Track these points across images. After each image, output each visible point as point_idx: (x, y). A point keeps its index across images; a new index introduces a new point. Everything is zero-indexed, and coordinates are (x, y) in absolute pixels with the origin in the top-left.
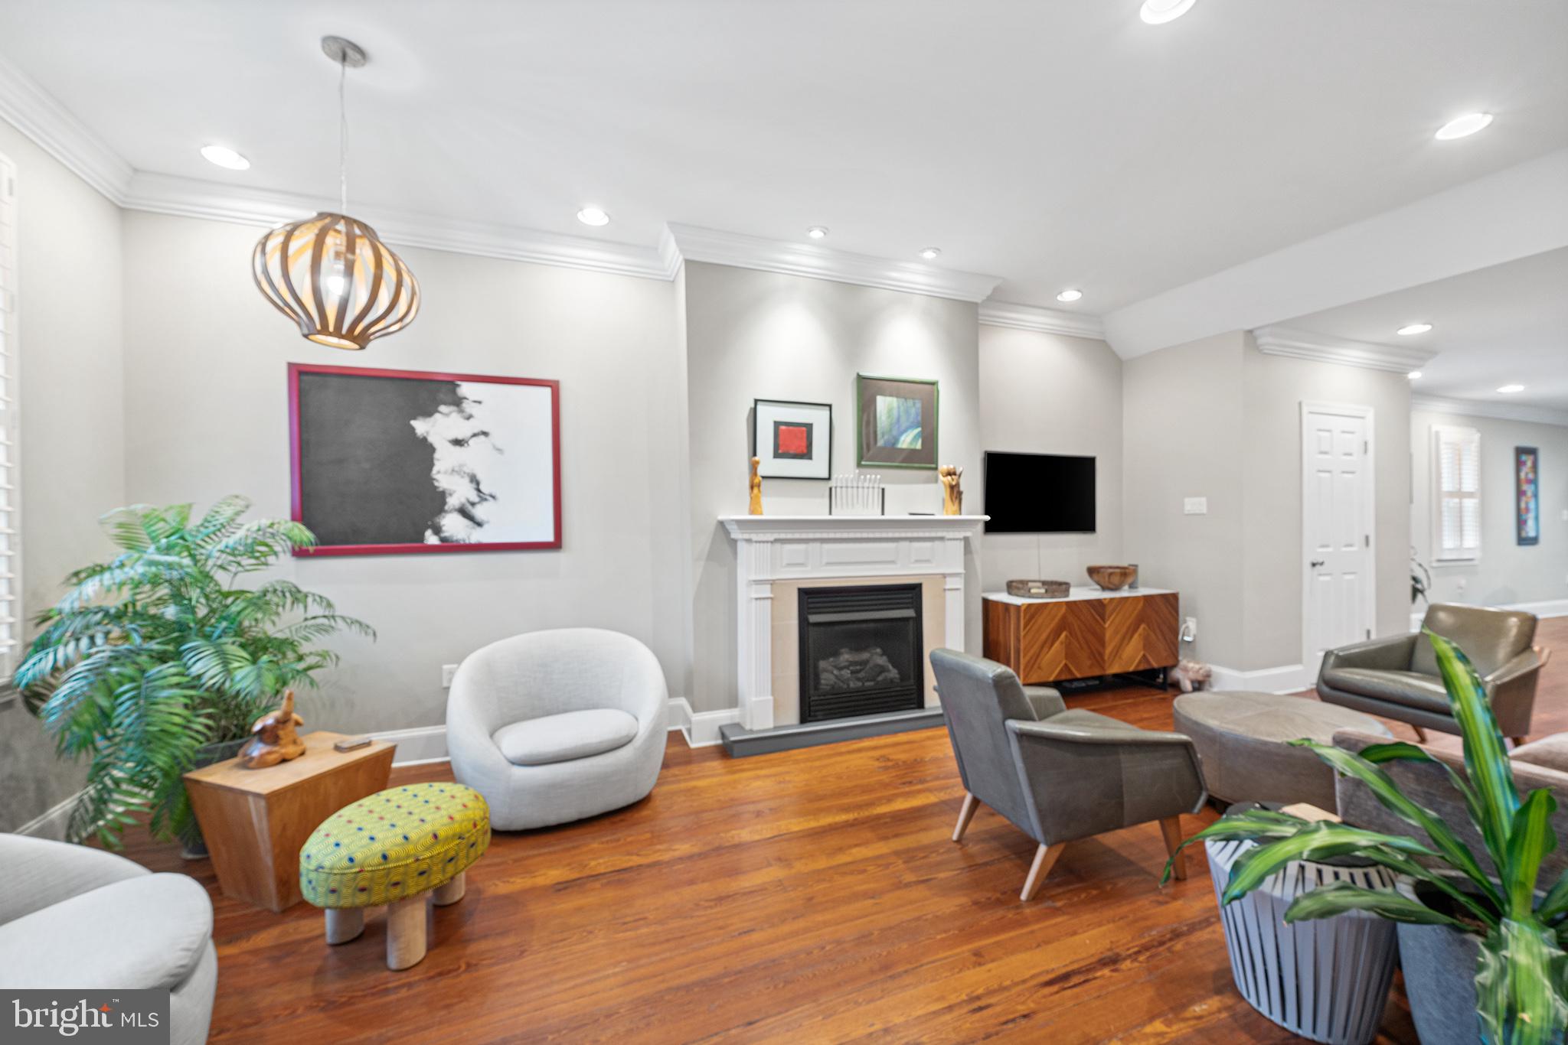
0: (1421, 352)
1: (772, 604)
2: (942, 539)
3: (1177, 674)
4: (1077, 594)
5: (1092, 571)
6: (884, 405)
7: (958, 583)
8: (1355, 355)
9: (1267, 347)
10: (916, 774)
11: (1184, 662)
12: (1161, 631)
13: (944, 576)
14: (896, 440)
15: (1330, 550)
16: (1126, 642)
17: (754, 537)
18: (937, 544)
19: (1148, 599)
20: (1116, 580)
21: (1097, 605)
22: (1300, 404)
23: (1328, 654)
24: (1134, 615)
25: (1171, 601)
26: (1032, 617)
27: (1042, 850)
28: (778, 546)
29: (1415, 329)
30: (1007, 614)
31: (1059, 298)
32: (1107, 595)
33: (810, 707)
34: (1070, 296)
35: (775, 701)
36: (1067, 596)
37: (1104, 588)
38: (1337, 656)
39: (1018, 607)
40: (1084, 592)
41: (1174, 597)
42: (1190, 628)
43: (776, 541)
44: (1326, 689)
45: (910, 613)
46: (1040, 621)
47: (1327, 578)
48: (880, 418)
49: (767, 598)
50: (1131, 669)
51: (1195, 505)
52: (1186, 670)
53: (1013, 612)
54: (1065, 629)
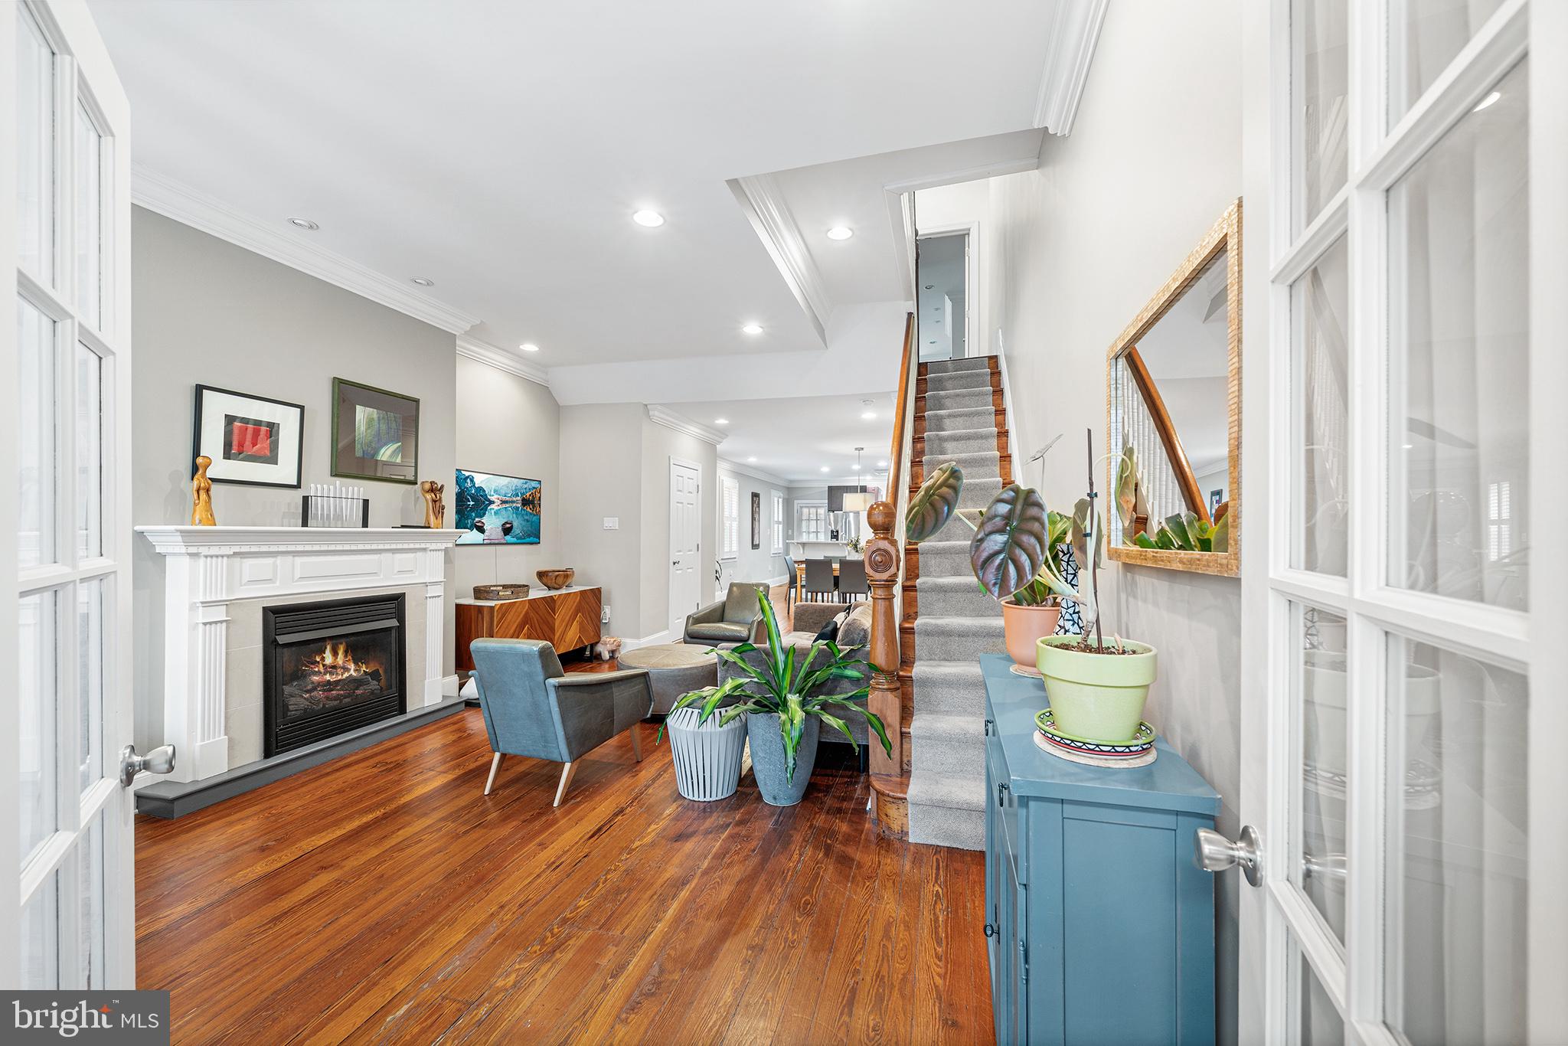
0: (723, 433)
1: (228, 628)
2: (425, 549)
3: (600, 648)
4: (534, 594)
5: (541, 575)
6: (362, 413)
7: (439, 590)
8: (694, 430)
9: (655, 418)
10: (421, 766)
11: (604, 639)
12: (590, 617)
13: (426, 584)
14: (376, 451)
15: (681, 553)
16: (568, 629)
17: (204, 551)
18: (419, 554)
19: (582, 592)
20: (560, 580)
21: (550, 602)
22: (669, 457)
23: (688, 618)
24: (573, 607)
25: (596, 593)
26: (503, 616)
27: (567, 766)
28: (237, 560)
29: (722, 422)
30: (480, 615)
31: (521, 347)
32: (553, 593)
33: (277, 738)
34: (530, 348)
35: (230, 740)
36: (527, 596)
37: (549, 588)
38: (693, 618)
39: (492, 608)
40: (538, 592)
41: (599, 590)
42: (607, 612)
43: (235, 554)
44: (689, 639)
45: (394, 623)
46: (510, 617)
47: (680, 572)
48: (359, 428)
49: (221, 622)
50: (571, 649)
51: (611, 522)
52: (605, 644)
53: (486, 612)
54: (527, 623)
